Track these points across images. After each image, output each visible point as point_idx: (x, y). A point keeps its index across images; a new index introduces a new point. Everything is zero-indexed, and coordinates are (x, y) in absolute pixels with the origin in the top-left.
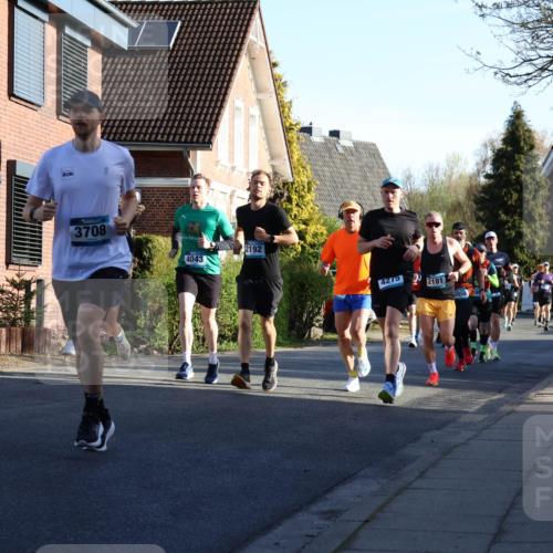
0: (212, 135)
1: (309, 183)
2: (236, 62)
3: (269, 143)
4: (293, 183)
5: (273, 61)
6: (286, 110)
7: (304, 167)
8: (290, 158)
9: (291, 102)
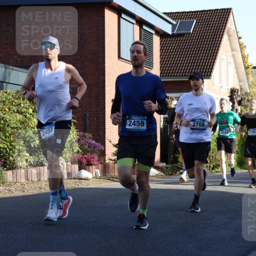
0: (211, 72)
2: (222, 38)
3: (238, 75)
4: (250, 93)
5: (239, 36)
6: (246, 59)
7: (255, 85)
8: (248, 81)
9: (248, 55)
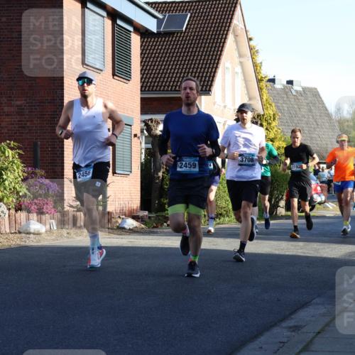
0: (211, 85)
1: (274, 115)
2: (225, 38)
3: (247, 90)
4: (263, 115)
5: (249, 37)
6: (259, 68)
7: (271, 105)
8: (261, 99)
9: (261, 63)
